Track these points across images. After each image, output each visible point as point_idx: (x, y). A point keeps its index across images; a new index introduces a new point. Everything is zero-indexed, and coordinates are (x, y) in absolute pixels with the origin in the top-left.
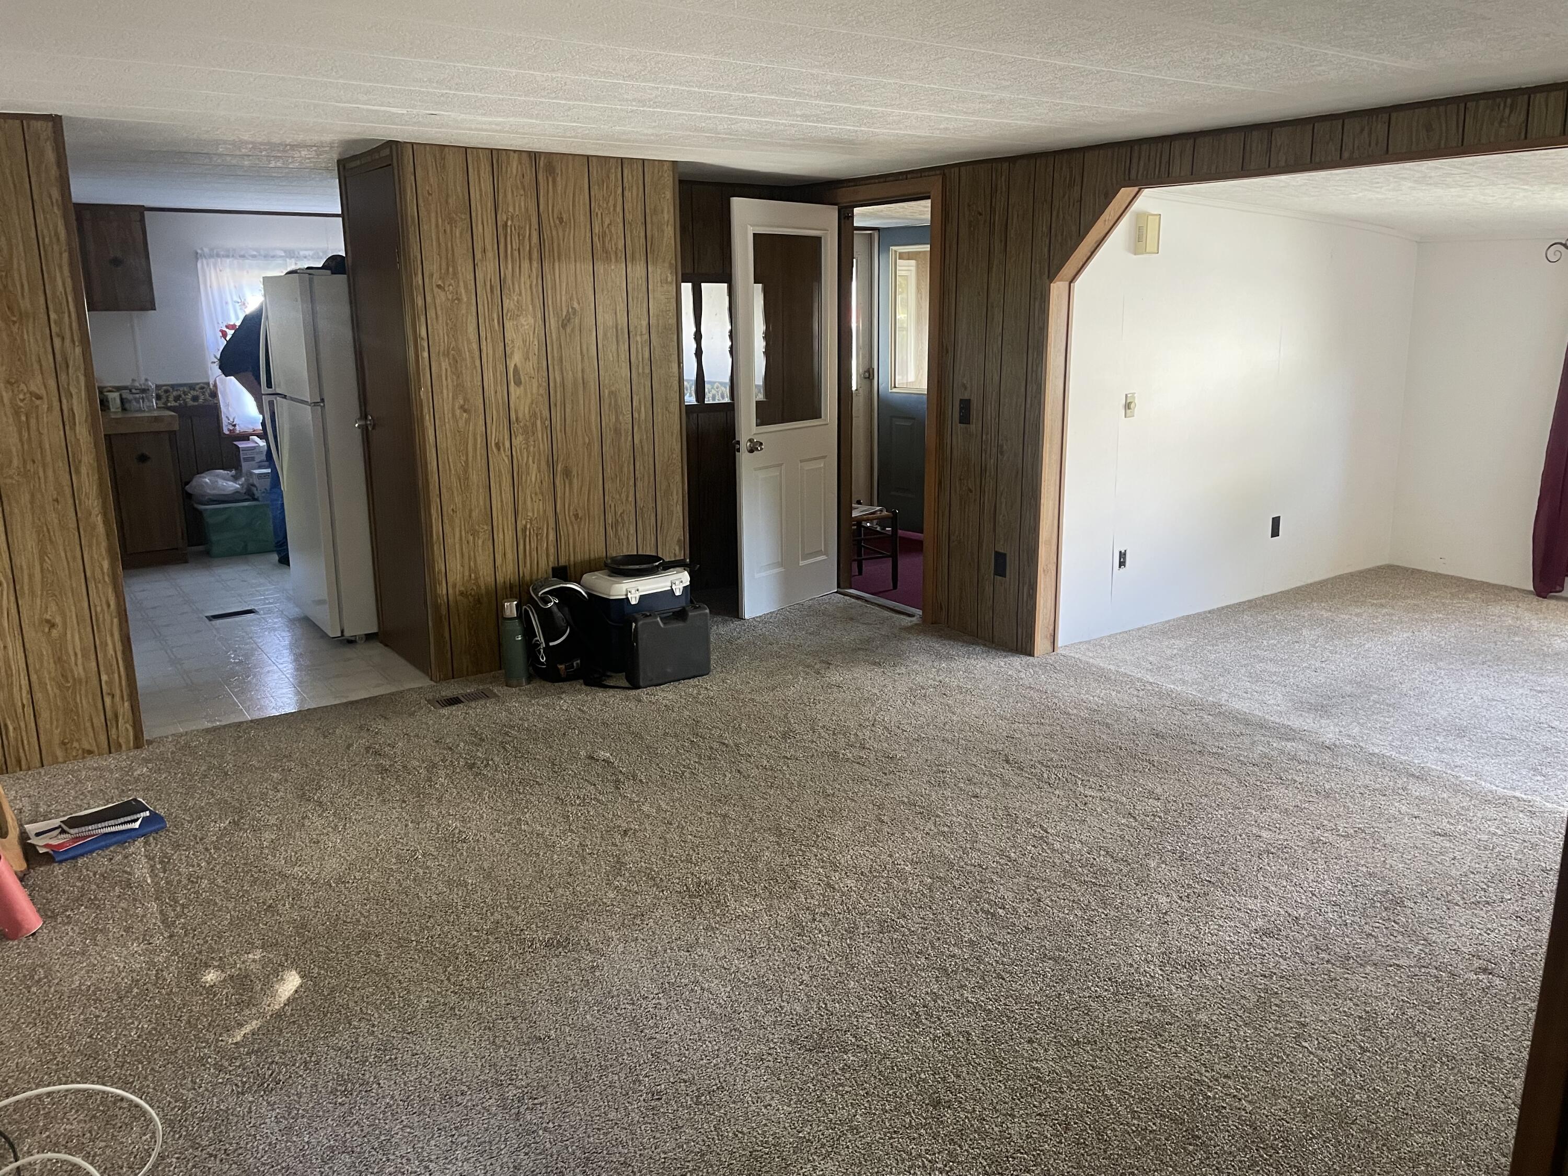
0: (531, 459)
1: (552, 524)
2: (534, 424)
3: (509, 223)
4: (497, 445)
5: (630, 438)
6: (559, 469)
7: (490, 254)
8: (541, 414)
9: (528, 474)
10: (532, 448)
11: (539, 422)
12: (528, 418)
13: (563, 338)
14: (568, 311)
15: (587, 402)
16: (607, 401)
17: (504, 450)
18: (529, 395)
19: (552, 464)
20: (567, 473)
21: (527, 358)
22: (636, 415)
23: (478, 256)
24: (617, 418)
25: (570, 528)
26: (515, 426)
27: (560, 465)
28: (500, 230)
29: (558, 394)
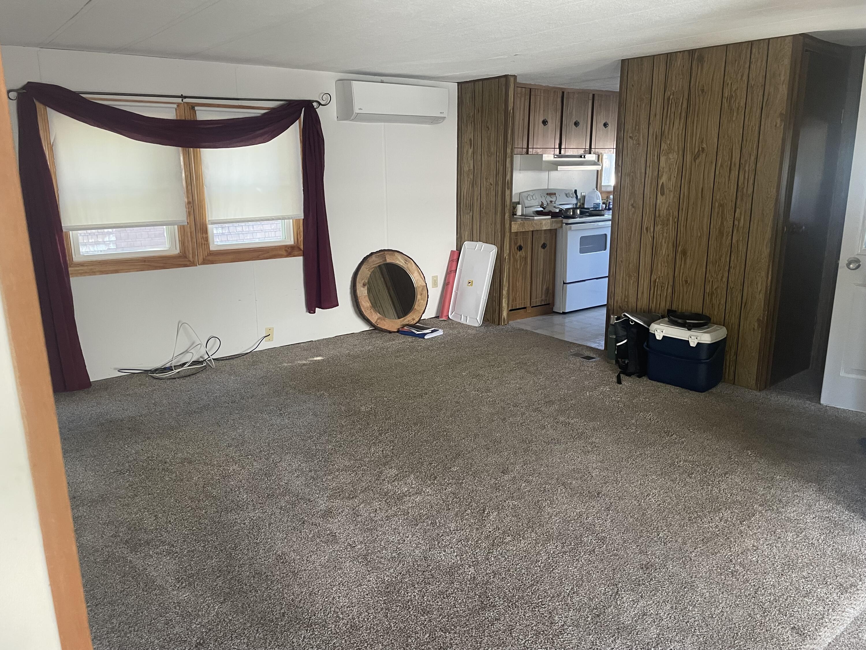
0: (664, 241)
1: (671, 283)
2: (668, 220)
3: (671, 97)
4: (647, 228)
5: (730, 238)
6: (679, 250)
7: (658, 117)
8: (673, 214)
9: (661, 249)
10: (665, 234)
11: (671, 219)
12: (665, 214)
13: (693, 166)
14: (699, 149)
15: (702, 210)
16: (716, 210)
17: (650, 233)
18: (668, 200)
19: (675, 246)
20: (684, 253)
21: (670, 179)
22: (736, 223)
23: (651, 119)
24: (722, 223)
25: (681, 288)
26: (657, 219)
27: (680, 247)
28: (666, 101)
29: (685, 203)
